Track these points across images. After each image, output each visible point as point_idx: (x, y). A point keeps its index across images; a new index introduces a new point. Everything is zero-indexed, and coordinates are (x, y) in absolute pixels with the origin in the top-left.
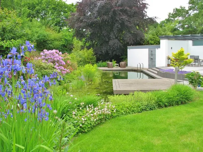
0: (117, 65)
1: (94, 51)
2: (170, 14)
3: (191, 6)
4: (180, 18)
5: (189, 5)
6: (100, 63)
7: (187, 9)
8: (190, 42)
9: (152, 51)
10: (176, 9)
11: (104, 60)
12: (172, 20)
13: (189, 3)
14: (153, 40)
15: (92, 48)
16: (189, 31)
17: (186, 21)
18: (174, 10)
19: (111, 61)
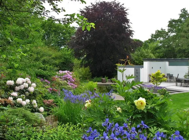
0: (109, 81)
1: (90, 68)
2: (153, 35)
3: (170, 29)
4: (162, 39)
5: (168, 28)
6: (95, 78)
7: (167, 31)
8: (167, 63)
9: (137, 70)
10: (158, 31)
11: (98, 76)
12: (154, 40)
13: (169, 26)
14: (138, 60)
15: (88, 66)
16: (169, 50)
17: (166, 42)
18: (156, 31)
19: (104, 77)
